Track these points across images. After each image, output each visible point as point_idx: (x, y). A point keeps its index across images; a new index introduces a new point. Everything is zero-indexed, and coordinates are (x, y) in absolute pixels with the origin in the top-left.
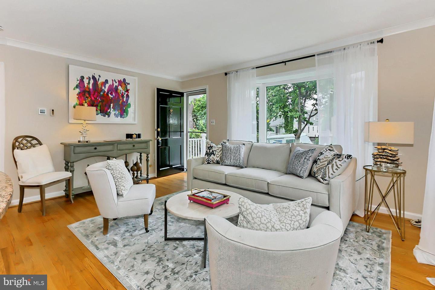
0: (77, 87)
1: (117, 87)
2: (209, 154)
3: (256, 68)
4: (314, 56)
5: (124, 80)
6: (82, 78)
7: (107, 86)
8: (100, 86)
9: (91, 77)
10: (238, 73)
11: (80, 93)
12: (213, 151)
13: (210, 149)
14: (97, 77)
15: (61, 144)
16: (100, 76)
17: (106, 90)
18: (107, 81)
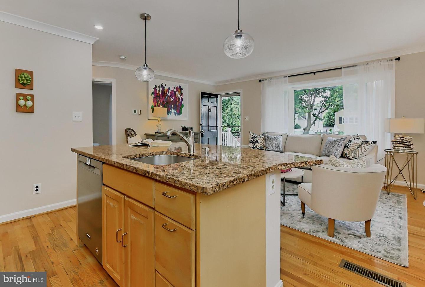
0: (153, 93)
1: (175, 92)
2: (254, 143)
3: (288, 76)
4: (341, 68)
5: (180, 86)
6: (156, 86)
7: (170, 91)
8: (165, 92)
9: (161, 86)
10: (272, 80)
11: (154, 98)
12: (257, 140)
13: (254, 138)
14: (164, 86)
15: (145, 134)
16: (165, 85)
17: (169, 95)
18: (169, 88)
